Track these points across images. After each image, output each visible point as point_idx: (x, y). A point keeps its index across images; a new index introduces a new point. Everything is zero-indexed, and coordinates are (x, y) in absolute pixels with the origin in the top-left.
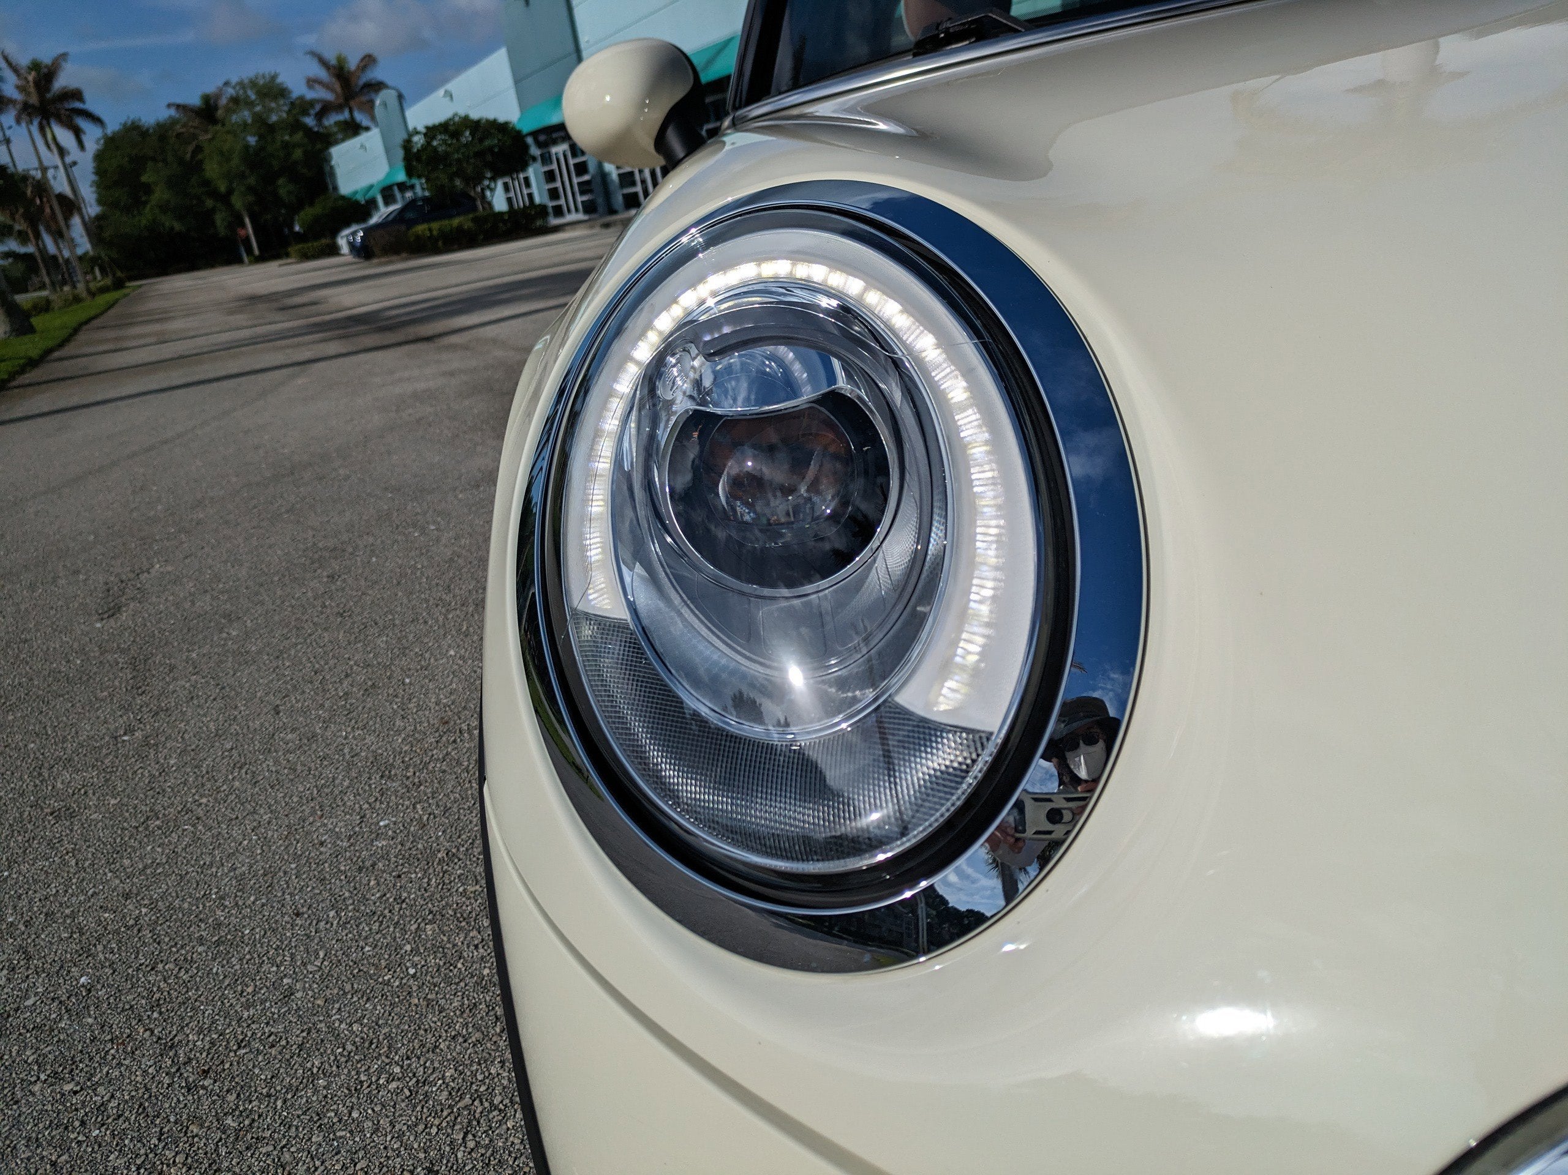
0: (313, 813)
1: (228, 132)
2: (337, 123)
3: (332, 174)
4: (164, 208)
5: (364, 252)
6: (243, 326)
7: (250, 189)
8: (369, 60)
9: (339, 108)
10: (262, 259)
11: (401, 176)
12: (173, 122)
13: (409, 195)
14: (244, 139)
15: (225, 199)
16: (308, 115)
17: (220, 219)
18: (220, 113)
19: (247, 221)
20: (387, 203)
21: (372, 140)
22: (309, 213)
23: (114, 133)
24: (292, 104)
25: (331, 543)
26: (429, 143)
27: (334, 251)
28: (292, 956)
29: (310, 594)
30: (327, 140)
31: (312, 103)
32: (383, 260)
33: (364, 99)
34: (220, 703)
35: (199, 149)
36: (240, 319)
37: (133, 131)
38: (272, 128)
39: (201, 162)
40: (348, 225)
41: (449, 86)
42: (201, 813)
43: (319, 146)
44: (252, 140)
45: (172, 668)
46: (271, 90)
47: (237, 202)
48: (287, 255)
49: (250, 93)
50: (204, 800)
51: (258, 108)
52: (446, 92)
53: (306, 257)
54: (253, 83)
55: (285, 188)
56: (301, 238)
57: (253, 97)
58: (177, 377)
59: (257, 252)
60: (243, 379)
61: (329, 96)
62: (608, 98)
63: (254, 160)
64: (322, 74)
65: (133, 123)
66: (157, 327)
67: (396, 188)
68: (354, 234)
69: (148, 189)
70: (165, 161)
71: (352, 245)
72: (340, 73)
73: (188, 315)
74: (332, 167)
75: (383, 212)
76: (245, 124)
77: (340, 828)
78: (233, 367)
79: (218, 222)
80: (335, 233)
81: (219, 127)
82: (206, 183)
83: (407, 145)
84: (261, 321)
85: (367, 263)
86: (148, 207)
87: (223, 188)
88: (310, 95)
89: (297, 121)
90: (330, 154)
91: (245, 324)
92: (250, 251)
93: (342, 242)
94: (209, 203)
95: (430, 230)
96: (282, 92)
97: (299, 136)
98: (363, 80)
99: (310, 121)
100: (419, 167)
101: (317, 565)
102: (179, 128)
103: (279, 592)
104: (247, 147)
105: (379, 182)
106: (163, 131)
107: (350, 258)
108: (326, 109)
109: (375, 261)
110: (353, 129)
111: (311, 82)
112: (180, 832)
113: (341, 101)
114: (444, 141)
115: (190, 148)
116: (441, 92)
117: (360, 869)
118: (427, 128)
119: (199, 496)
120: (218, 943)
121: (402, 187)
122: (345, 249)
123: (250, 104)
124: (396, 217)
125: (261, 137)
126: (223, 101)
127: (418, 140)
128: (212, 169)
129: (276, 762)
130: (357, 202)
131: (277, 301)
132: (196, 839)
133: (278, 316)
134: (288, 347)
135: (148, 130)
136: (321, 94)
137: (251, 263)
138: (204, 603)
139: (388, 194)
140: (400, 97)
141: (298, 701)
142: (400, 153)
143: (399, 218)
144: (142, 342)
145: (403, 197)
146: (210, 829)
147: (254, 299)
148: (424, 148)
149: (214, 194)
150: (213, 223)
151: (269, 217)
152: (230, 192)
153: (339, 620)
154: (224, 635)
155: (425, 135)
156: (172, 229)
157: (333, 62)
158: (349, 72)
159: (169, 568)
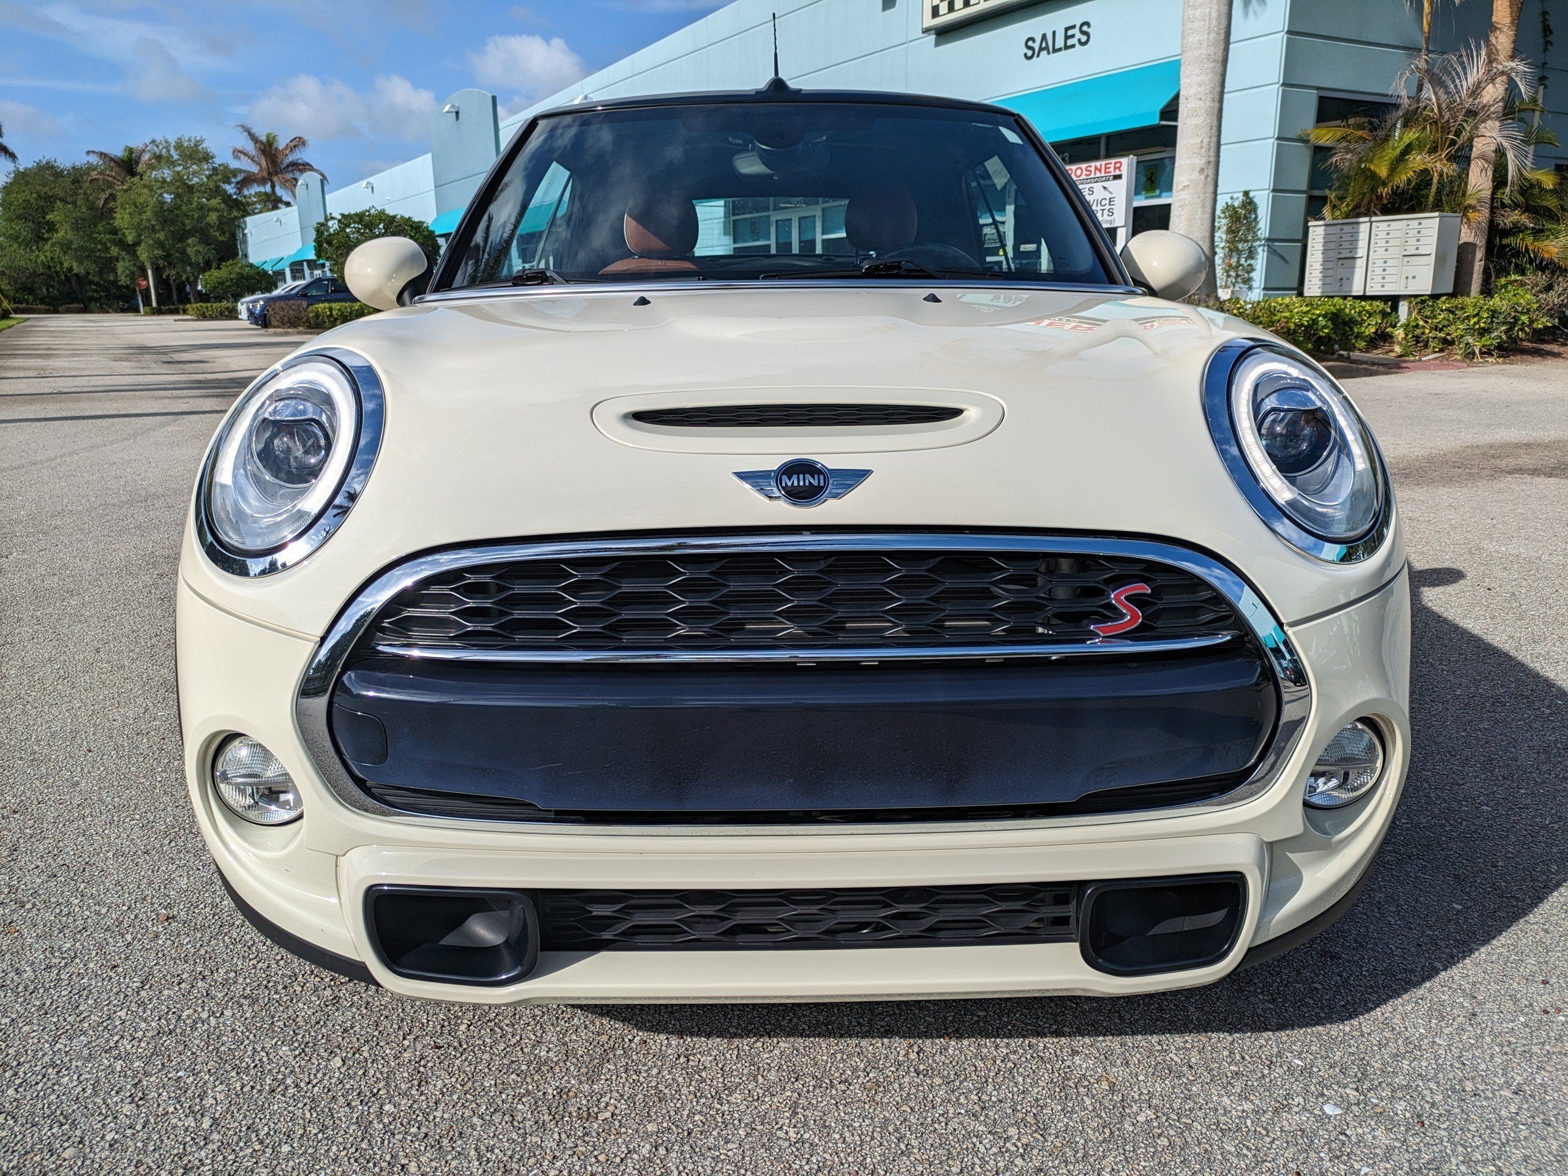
0: (112, 705)
1: (145, 186)
2: (258, 194)
3: (245, 241)
4: (66, 247)
5: (262, 320)
6: (126, 373)
7: (160, 244)
8: (299, 143)
9: (262, 181)
10: (158, 312)
11: (312, 255)
12: (91, 168)
13: (318, 273)
14: (161, 195)
15: (131, 249)
16: (230, 183)
17: (122, 268)
18: (140, 168)
19: (150, 272)
20: (294, 278)
21: (289, 216)
22: (215, 275)
23: (26, 169)
24: (215, 169)
25: (166, 553)
26: (342, 230)
27: (233, 314)
28: (82, 769)
29: (140, 584)
30: (243, 209)
31: (235, 172)
32: (278, 330)
33: (289, 176)
34: (54, 643)
35: (112, 197)
36: (125, 366)
37: (48, 171)
38: (190, 189)
39: (112, 210)
40: (252, 292)
41: (372, 179)
42: (30, 700)
43: (235, 213)
44: (168, 198)
45: (19, 620)
46: (195, 154)
47: (143, 254)
48: (185, 312)
49: (173, 152)
50: (34, 694)
51: (179, 168)
52: (368, 183)
53: (203, 317)
54: (179, 146)
55: (194, 248)
56: (203, 297)
57: (176, 157)
58: (52, 409)
59: (154, 304)
60: (117, 420)
61: (254, 169)
62: (370, 270)
63: (167, 217)
64: (250, 147)
65: (48, 163)
66: (39, 362)
67: (305, 264)
68: (256, 301)
69: (52, 227)
70: (74, 203)
71: (251, 313)
72: (267, 149)
73: (73, 355)
74: (245, 235)
75: (289, 285)
76: (164, 181)
77: (131, 714)
78: (111, 408)
79: (120, 270)
80: (237, 297)
81: (136, 179)
82: (114, 231)
83: (321, 228)
84: (146, 371)
85: (263, 331)
86: (50, 242)
87: (130, 239)
88: (234, 164)
89: (218, 187)
90: (245, 223)
91: (128, 371)
92: (147, 301)
93: (242, 308)
94: (115, 251)
95: (331, 309)
96: (207, 157)
97: (215, 202)
98: (291, 158)
99: (230, 189)
100: (329, 249)
101: (151, 566)
102: (94, 174)
103: (115, 581)
104: (162, 203)
105: (289, 257)
106: (77, 176)
107: (247, 324)
108: (248, 180)
109: (271, 330)
110: (273, 202)
111: (237, 153)
112: (13, 708)
113: (265, 174)
114: (358, 231)
115: (103, 196)
116: (364, 183)
117: (138, 734)
118: (343, 215)
119: (59, 508)
120: (32, 760)
121: (312, 264)
122: (244, 315)
123: (171, 163)
124: (298, 292)
125: (178, 196)
126: (146, 157)
127: (333, 226)
128: (122, 219)
129: (91, 677)
130: (265, 273)
131: (165, 354)
132: (24, 712)
133: (164, 369)
134: (166, 397)
135: (62, 171)
136: (247, 165)
137: (146, 314)
138: (53, 582)
139: (297, 268)
140: (324, 180)
141: (115, 647)
142: (314, 235)
143: (303, 294)
144: (22, 374)
145: (312, 274)
146: (36, 708)
147: (143, 349)
148: (336, 234)
149: (122, 244)
150: (114, 270)
151: (173, 272)
152: (137, 244)
153: (159, 602)
154: (65, 603)
155: (339, 221)
156: (71, 269)
157: (264, 138)
158: (276, 149)
159: (26, 556)
